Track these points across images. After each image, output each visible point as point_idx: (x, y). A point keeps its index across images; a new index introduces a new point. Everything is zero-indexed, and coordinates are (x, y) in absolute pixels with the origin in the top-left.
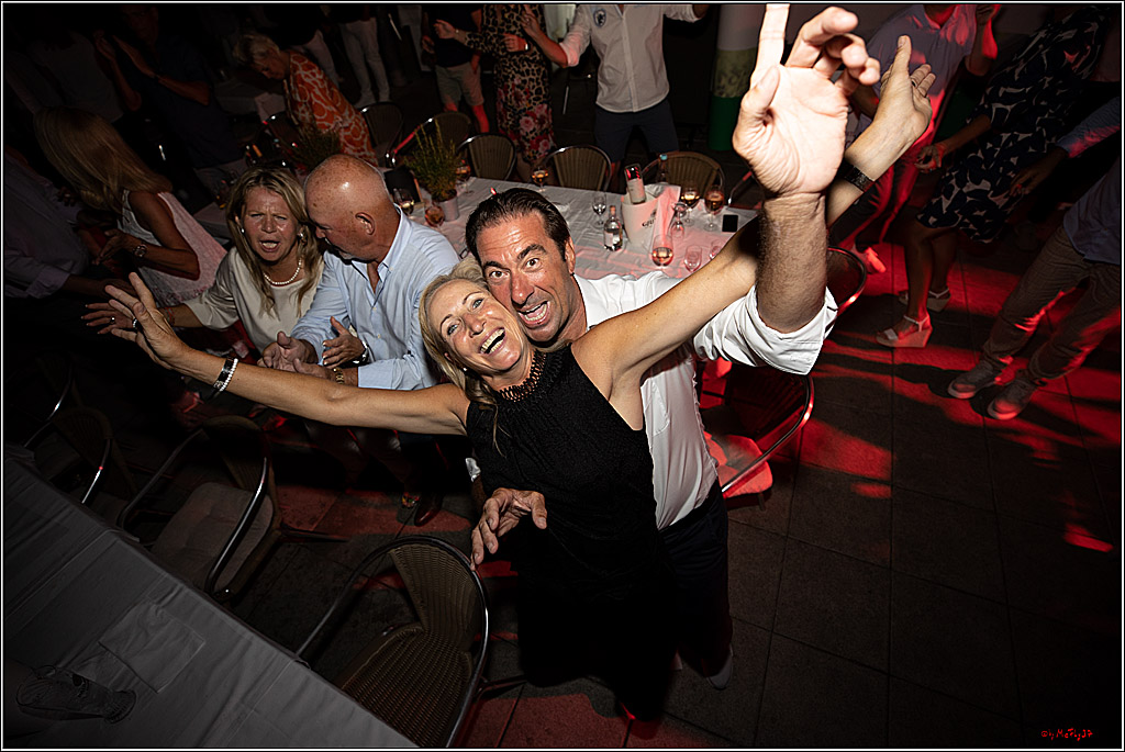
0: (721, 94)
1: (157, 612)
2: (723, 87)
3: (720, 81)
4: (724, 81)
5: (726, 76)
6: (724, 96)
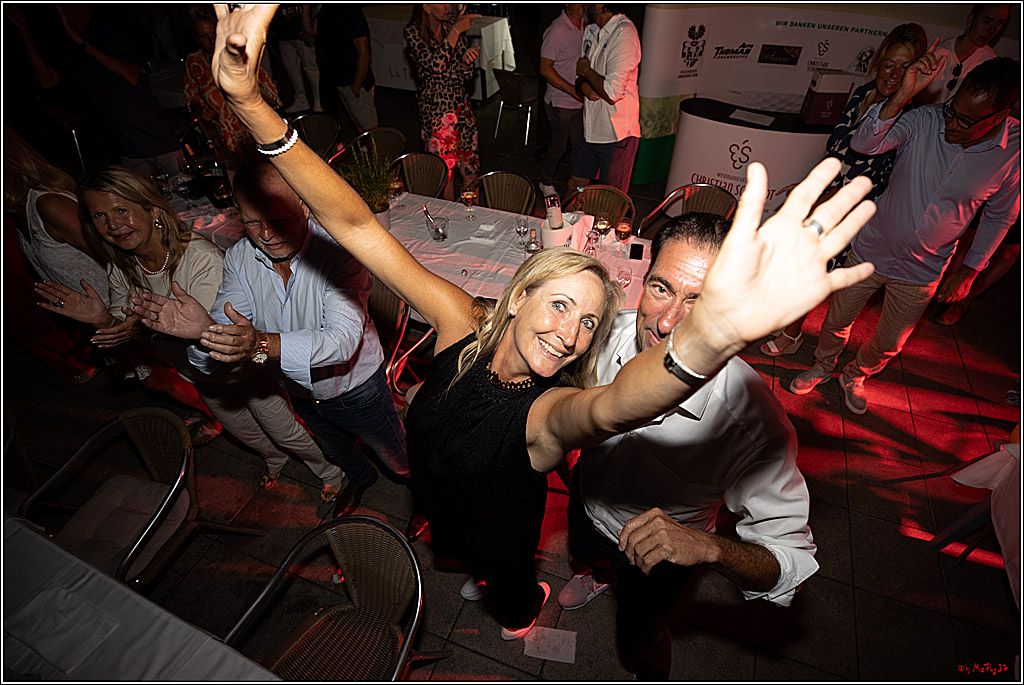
1: (66, 596)
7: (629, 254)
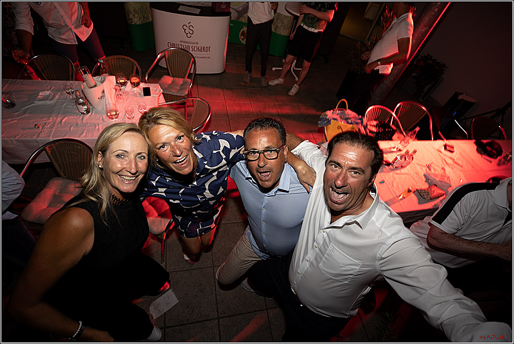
2: (132, 19)
4: (131, 16)
5: (131, 13)
7: (142, 93)
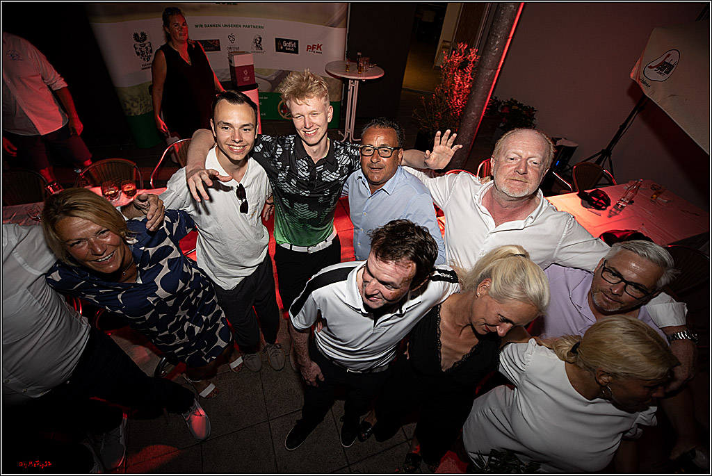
0: (130, 113)
2: (130, 109)
3: (125, 106)
4: (128, 106)
5: (128, 103)
6: (133, 115)
